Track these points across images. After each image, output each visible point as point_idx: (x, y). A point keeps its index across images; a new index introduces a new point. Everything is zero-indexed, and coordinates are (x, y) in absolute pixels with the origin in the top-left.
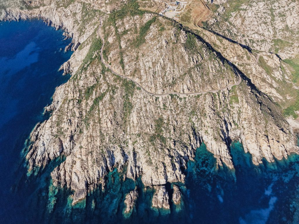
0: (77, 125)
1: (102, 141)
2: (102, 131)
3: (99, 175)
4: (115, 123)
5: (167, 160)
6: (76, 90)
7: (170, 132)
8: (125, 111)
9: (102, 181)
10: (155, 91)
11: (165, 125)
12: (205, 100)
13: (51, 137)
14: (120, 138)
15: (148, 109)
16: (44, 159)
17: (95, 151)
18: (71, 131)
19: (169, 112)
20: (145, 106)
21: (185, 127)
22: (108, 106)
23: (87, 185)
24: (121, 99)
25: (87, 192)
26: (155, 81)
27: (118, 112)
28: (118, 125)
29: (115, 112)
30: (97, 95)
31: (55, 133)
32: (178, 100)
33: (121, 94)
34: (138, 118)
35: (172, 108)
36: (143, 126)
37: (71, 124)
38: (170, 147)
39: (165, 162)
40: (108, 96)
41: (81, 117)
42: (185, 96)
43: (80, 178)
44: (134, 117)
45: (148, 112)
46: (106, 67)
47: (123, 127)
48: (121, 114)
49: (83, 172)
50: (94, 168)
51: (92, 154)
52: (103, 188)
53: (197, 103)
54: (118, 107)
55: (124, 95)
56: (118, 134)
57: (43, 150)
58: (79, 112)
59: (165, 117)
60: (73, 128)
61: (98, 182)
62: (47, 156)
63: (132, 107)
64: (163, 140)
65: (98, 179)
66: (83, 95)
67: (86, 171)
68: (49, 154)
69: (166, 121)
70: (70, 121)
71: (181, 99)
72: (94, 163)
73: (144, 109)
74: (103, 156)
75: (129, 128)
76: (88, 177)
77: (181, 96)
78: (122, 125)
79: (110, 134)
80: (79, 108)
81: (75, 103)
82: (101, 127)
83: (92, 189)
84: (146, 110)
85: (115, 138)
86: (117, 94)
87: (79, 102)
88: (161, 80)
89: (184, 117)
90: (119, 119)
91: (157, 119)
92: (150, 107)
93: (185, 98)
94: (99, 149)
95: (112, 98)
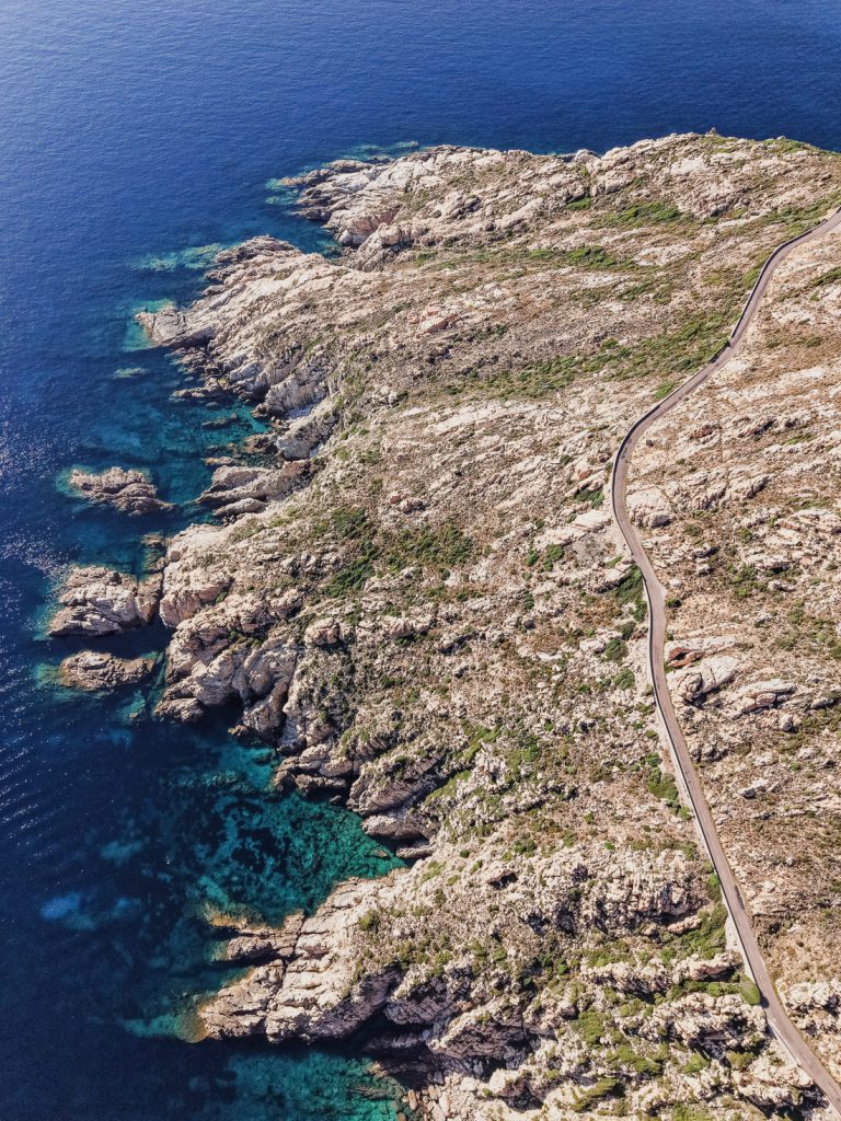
0: (456, 239)
1: (357, 325)
2: (402, 313)
3: (234, 365)
4: (441, 345)
5: (237, 606)
6: (642, 167)
7: (389, 608)
8: (515, 374)
9: (211, 384)
10: (644, 471)
11: (430, 580)
12: (640, 845)
13: (401, 184)
14: (372, 389)
15: (518, 467)
16: (325, 202)
17: (313, 317)
18: (427, 230)
19: (510, 588)
20: (537, 448)
21: (433, 702)
22: (540, 300)
23: (202, 341)
24: (591, 334)
25: (174, 347)
26: (727, 453)
27: (508, 345)
28: (432, 361)
29: (503, 330)
30: (621, 247)
31: (416, 187)
32: (606, 635)
33: (622, 327)
34: (461, 429)
35: (540, 607)
36: (418, 465)
37: (455, 217)
38: (310, 619)
39: (234, 598)
40: (610, 278)
41: (499, 239)
42: (643, 681)
43: (223, 308)
44: (471, 414)
45: (504, 472)
46: (825, 213)
47: (424, 385)
48: (496, 358)
49: (240, 309)
50: (252, 340)
51: (301, 311)
52: (182, 392)
53: (603, 776)
54: (536, 334)
55: (621, 343)
56: (386, 375)
57: (353, 185)
58: (519, 222)
59: (480, 571)
60: (438, 230)
61: (209, 371)
62: (336, 205)
63: (539, 396)
64: (350, 579)
65: (220, 372)
66: (618, 201)
67: (244, 316)
68: (343, 208)
69: (453, 581)
70: (472, 208)
71: (616, 651)
72: (270, 328)
73: (518, 445)
74: (298, 352)
75: (415, 411)
76: (227, 335)
77: (637, 651)
78: (434, 380)
79: (382, 342)
80: (541, 214)
81: (561, 193)
82: (423, 303)
83: (186, 359)
84: (511, 461)
85: (368, 369)
86: (617, 309)
87: (575, 203)
88: (740, 485)
89: (491, 694)
90: (468, 358)
91: (467, 532)
92: (536, 472)
93: (627, 680)
94: (324, 325)
95: (596, 296)
